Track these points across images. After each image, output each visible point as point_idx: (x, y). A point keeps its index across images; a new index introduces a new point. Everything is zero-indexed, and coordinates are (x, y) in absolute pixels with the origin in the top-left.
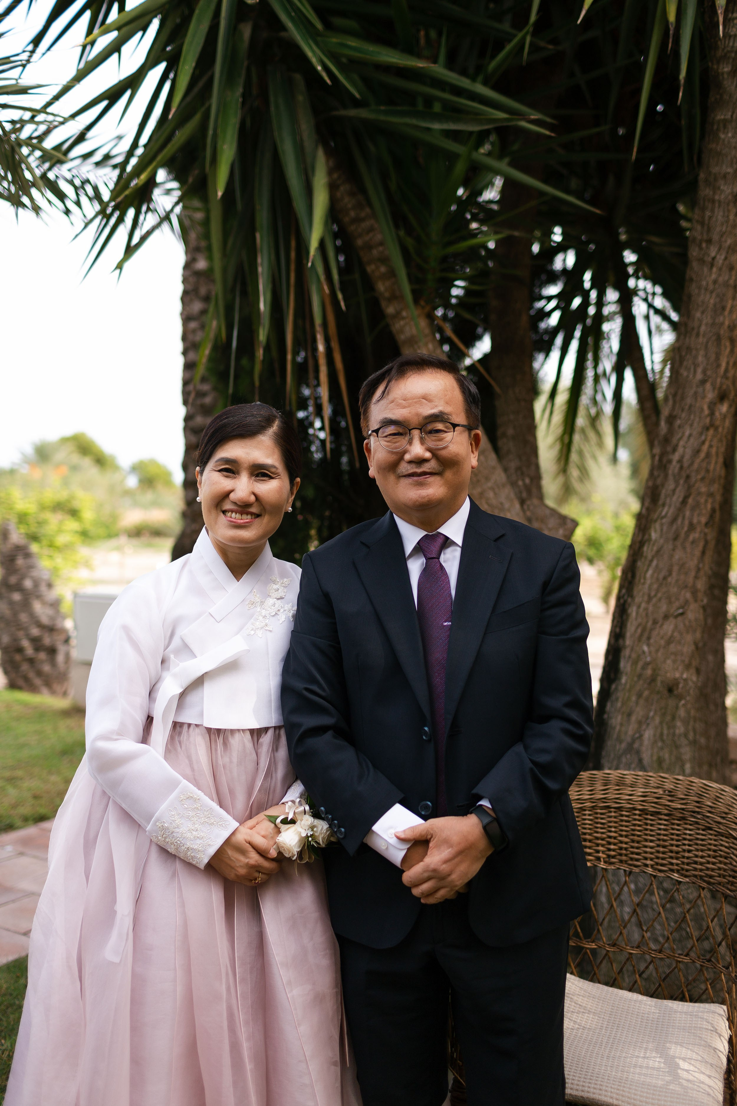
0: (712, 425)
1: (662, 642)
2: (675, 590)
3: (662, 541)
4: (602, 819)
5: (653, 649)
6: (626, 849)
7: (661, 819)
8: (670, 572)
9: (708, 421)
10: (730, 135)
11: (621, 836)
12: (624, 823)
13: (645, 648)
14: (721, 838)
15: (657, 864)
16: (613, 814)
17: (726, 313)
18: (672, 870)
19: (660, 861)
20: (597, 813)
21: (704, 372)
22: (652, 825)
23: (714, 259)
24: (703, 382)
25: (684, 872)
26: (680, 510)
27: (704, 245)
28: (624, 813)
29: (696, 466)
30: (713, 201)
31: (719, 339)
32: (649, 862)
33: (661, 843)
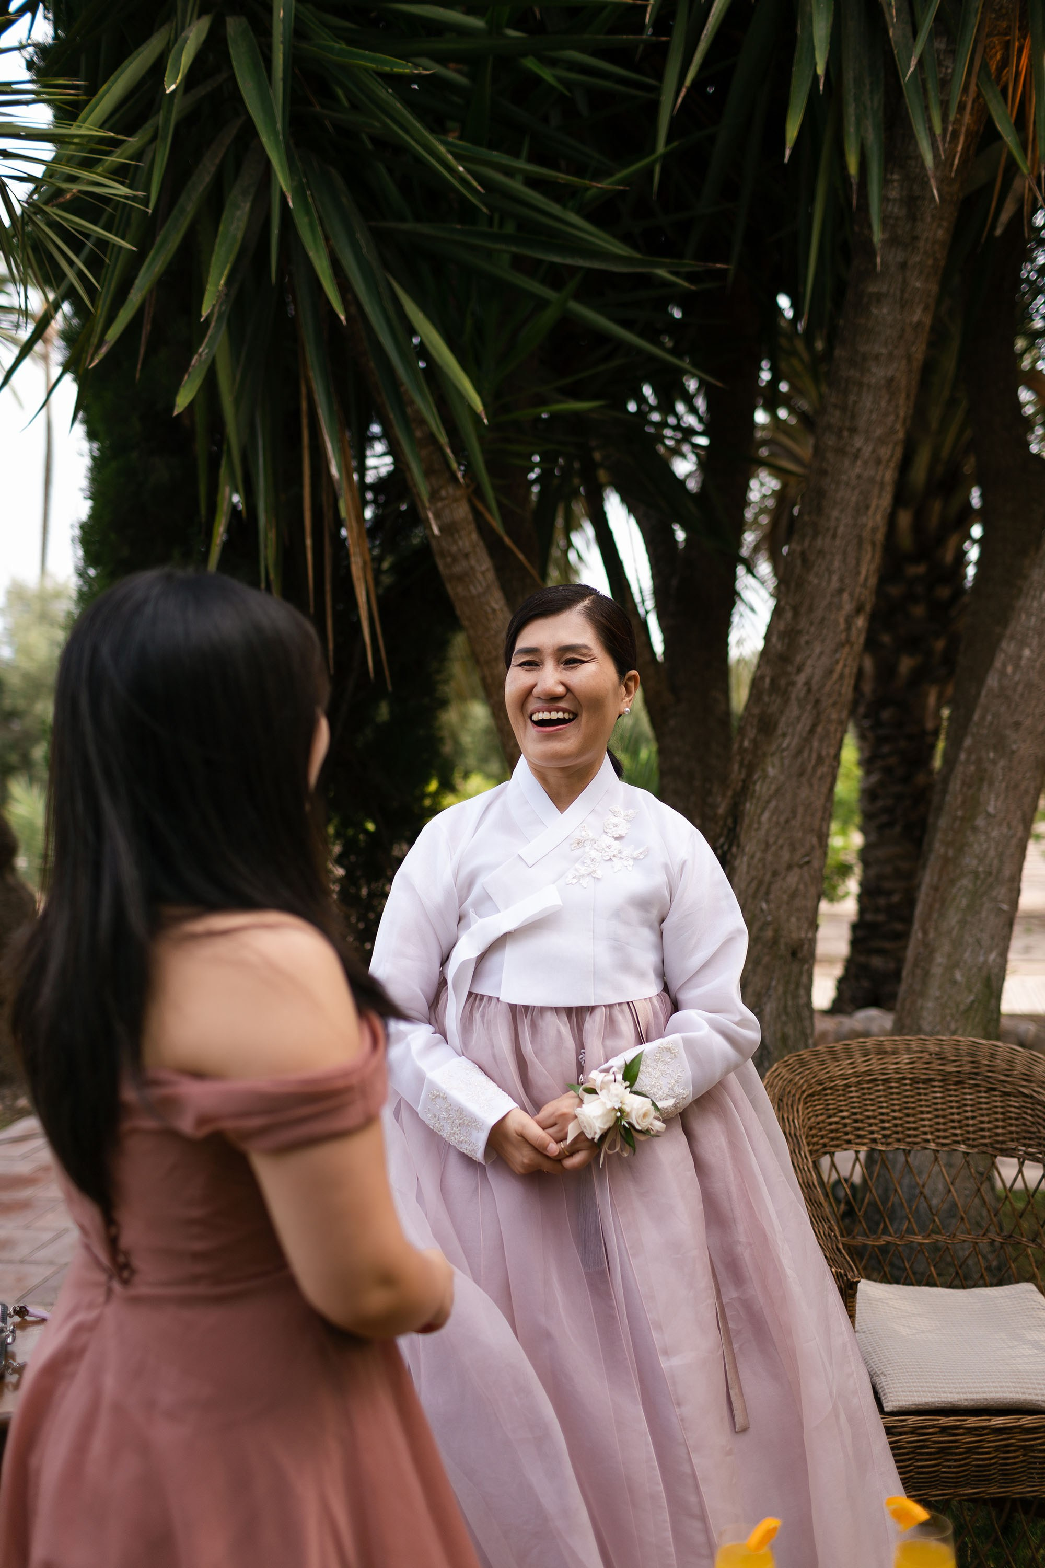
0: (848, 641)
1: (785, 897)
2: (800, 834)
3: (782, 778)
4: (870, 1094)
5: (772, 906)
6: (901, 1125)
7: (935, 1087)
8: (794, 812)
9: (843, 636)
10: (885, 311)
11: (894, 1111)
12: (895, 1096)
13: (764, 906)
14: (1008, 1098)
15: (939, 1137)
16: (881, 1087)
17: (871, 512)
18: (958, 1142)
19: (941, 1134)
20: (863, 1089)
21: (841, 580)
22: (925, 1094)
23: (859, 450)
24: (840, 591)
25: (970, 1142)
26: (807, 740)
27: (846, 434)
28: (893, 1084)
29: (827, 689)
30: (860, 385)
31: (860, 541)
32: (929, 1137)
33: (940, 1113)
